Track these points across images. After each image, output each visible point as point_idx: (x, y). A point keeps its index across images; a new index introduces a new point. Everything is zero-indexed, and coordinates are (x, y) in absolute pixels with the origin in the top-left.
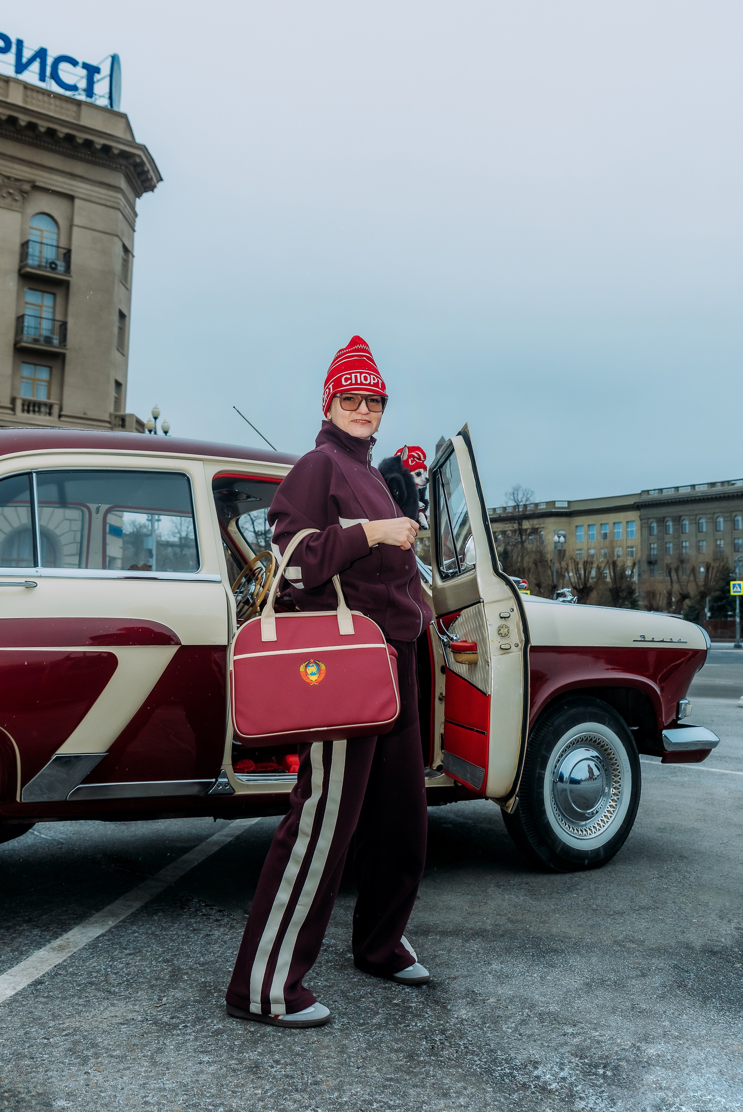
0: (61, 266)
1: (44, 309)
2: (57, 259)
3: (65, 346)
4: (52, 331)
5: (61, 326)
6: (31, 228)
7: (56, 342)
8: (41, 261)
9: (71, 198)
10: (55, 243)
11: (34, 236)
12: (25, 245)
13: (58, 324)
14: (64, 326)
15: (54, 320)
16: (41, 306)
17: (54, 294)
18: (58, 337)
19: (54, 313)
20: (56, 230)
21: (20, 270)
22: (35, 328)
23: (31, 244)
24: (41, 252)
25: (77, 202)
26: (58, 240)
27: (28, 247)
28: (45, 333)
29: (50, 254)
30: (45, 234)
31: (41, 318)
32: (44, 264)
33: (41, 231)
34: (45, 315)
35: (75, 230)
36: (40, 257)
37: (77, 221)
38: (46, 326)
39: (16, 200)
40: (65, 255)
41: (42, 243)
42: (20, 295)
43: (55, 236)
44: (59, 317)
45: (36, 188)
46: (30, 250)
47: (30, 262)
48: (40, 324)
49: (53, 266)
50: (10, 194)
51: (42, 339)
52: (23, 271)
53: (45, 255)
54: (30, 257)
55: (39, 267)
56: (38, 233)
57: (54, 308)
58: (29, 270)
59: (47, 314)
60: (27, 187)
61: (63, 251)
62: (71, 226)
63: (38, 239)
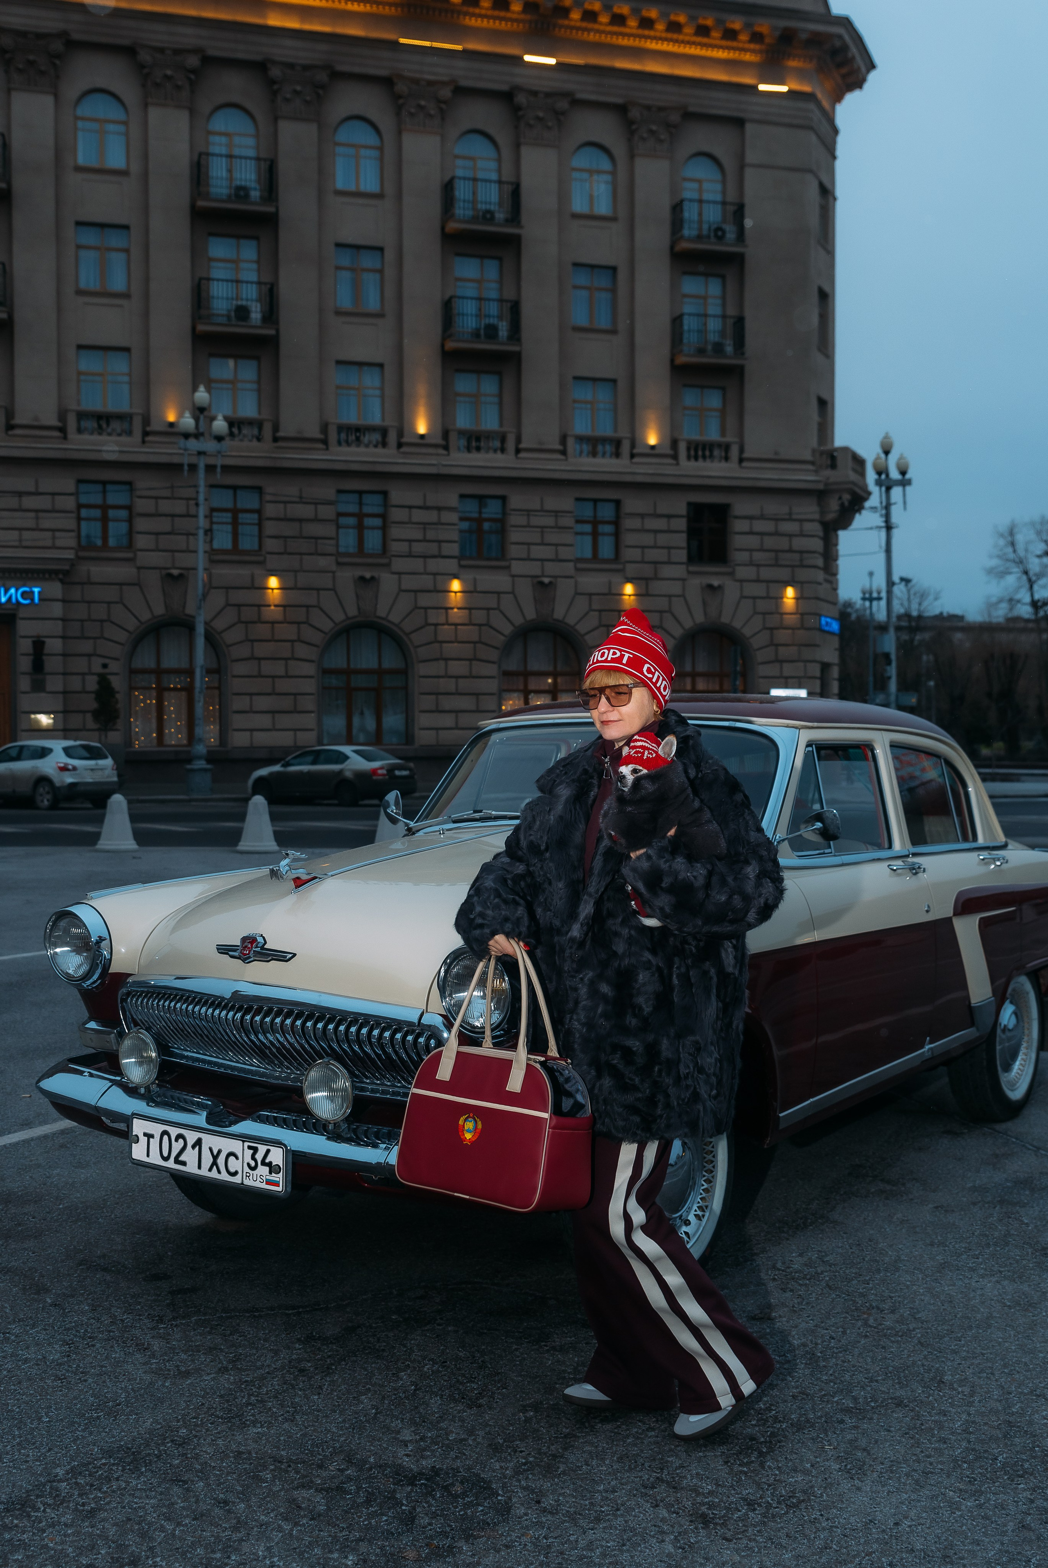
0: (731, 233)
1: (710, 301)
2: (724, 220)
3: (743, 354)
4: (723, 333)
5: (735, 324)
6: (685, 179)
7: (729, 349)
8: (700, 229)
9: (739, 123)
10: (719, 198)
11: (689, 192)
12: (677, 208)
13: (730, 322)
14: (739, 323)
15: (724, 317)
16: (705, 298)
17: (723, 277)
18: (732, 343)
19: (724, 305)
20: (719, 176)
21: (672, 248)
22: (699, 331)
23: (686, 205)
24: (700, 214)
25: (749, 127)
26: (724, 192)
27: (682, 211)
28: (713, 337)
29: (713, 215)
30: (706, 186)
31: (706, 315)
32: (705, 232)
33: (700, 181)
34: (711, 311)
35: (749, 173)
36: (700, 222)
37: (751, 157)
38: (714, 325)
39: (661, 141)
40: (735, 213)
41: (701, 201)
42: (674, 286)
43: (719, 187)
44: (731, 311)
45: (689, 116)
46: (686, 215)
47: (686, 232)
48: (705, 324)
49: (720, 233)
50: (652, 132)
51: (710, 347)
52: (678, 248)
53: (705, 218)
54: (686, 226)
55: (700, 238)
56: (695, 185)
57: (724, 298)
58: (684, 245)
59: (714, 308)
60: (675, 118)
61: (731, 209)
62: (742, 167)
63: (695, 196)
